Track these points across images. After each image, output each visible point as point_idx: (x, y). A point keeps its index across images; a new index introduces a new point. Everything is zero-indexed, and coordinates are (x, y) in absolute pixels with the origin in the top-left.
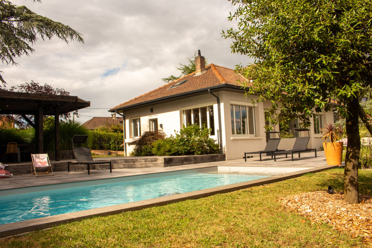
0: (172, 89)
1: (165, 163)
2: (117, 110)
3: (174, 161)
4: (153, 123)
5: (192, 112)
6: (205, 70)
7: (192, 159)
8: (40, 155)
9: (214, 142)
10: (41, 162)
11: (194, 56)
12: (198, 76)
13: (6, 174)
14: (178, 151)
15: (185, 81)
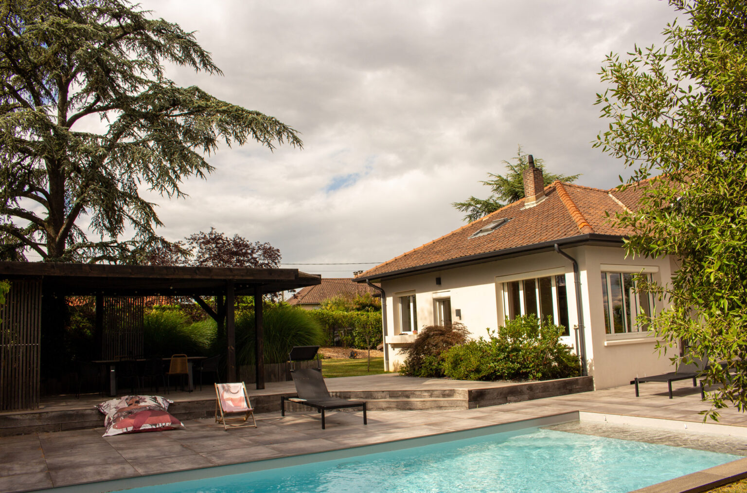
0: (479, 238)
1: (470, 401)
2: (369, 280)
3: (488, 397)
4: (442, 306)
5: (521, 286)
6: (544, 196)
7: (525, 389)
8: (232, 385)
9: (569, 352)
10: (232, 400)
11: (518, 156)
12: (530, 209)
13: (173, 423)
14: (495, 371)
15: (505, 221)
